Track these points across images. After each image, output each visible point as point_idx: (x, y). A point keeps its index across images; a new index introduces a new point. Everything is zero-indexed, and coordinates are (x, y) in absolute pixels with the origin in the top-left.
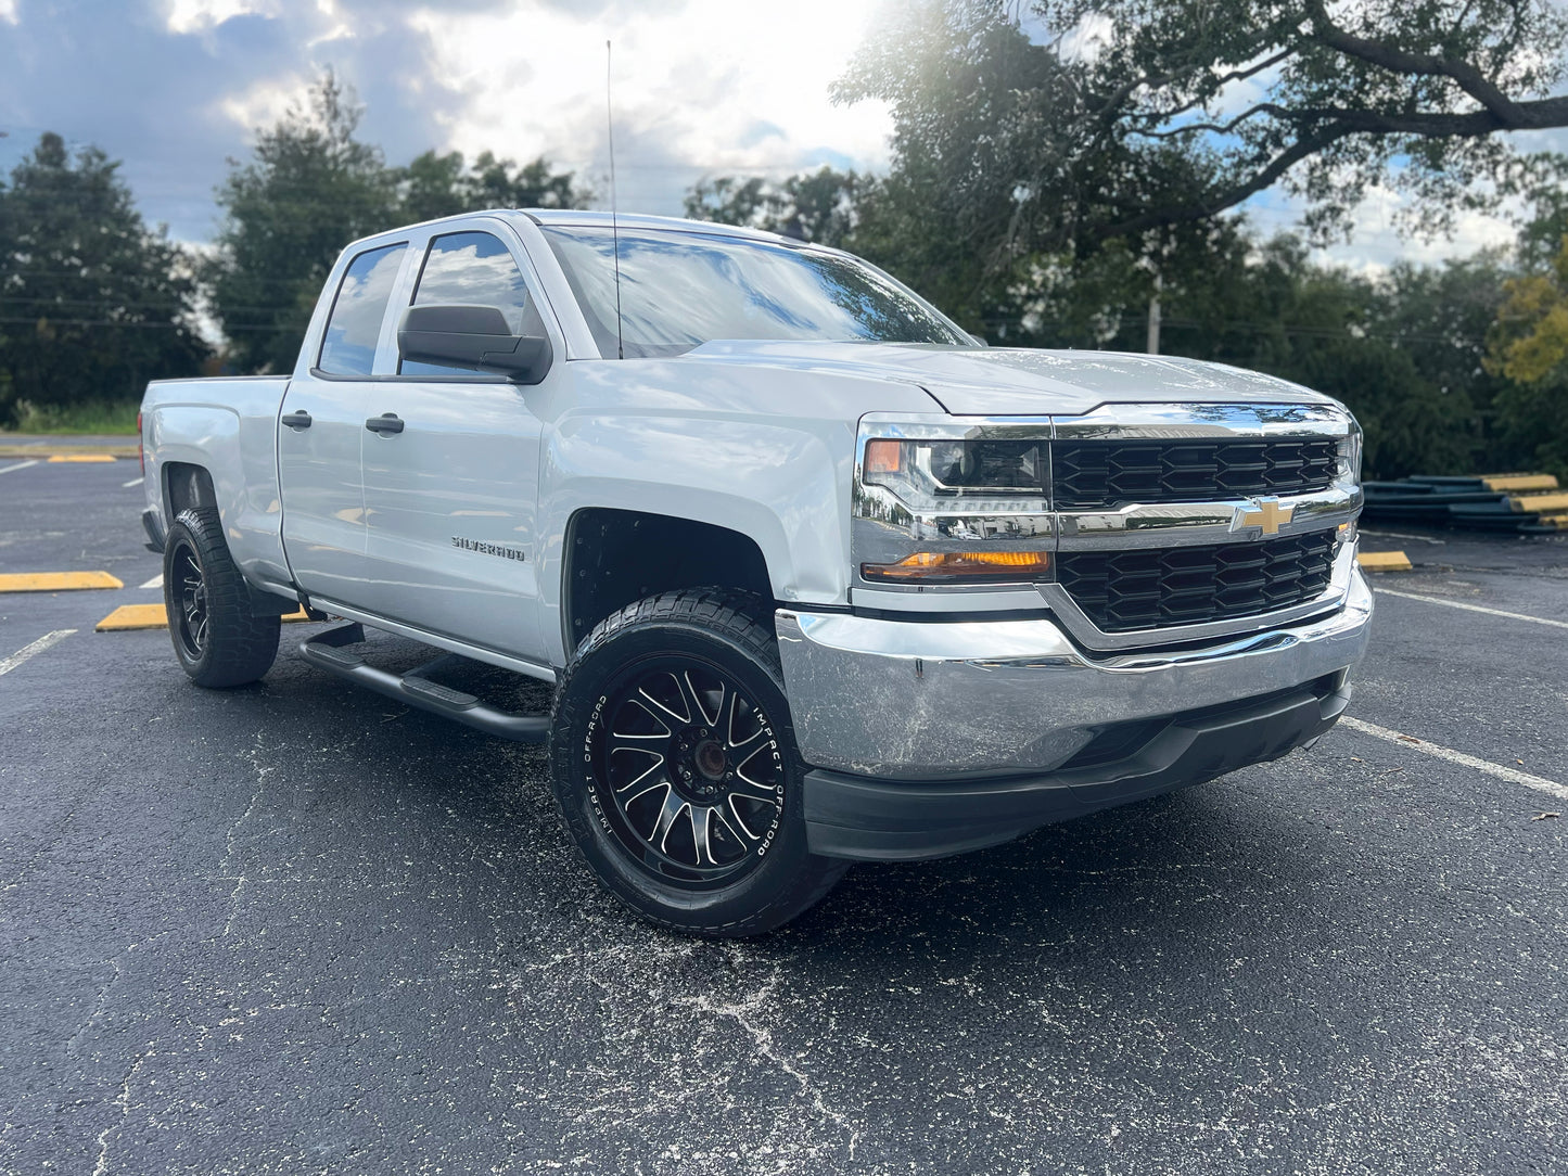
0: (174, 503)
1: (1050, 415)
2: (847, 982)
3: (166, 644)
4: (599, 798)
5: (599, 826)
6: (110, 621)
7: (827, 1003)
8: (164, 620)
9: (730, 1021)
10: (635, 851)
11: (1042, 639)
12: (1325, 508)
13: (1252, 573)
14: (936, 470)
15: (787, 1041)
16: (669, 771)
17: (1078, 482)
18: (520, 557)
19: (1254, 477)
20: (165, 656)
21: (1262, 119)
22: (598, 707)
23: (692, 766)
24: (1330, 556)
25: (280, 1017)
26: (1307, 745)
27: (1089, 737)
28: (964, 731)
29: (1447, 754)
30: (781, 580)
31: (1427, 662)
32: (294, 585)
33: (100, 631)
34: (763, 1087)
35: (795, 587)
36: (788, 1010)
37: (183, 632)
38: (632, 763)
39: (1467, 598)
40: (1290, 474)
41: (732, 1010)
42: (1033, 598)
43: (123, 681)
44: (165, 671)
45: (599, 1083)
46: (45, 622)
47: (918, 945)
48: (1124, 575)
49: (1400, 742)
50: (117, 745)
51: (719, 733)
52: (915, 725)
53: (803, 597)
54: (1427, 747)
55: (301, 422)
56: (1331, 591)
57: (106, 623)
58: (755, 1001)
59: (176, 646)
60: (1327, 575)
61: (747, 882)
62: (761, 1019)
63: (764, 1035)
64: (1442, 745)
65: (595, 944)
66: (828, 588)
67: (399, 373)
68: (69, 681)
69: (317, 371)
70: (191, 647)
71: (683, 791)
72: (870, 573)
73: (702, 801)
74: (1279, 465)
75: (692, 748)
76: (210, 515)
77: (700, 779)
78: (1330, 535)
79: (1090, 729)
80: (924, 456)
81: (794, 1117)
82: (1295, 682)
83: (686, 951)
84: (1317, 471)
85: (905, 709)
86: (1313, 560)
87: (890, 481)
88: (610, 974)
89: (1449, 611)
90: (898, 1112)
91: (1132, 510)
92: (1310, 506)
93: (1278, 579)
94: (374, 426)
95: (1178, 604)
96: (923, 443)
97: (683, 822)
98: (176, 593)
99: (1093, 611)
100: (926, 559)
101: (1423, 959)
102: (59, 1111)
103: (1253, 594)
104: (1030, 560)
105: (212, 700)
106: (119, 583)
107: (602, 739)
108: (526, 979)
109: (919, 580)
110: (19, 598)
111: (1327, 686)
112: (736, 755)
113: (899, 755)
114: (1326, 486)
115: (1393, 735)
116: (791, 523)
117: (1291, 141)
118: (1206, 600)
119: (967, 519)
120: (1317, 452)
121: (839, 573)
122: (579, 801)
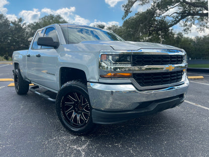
1: (131, 50)
2: (99, 144)
4: (63, 113)
5: (63, 117)
7: (95, 148)
9: (79, 151)
10: (69, 122)
11: (131, 88)
12: (181, 67)
13: (168, 77)
14: (112, 59)
16: (74, 109)
17: (137, 62)
19: (168, 61)
21: (175, 14)
22: (63, 98)
23: (77, 108)
24: (182, 75)
27: (138, 104)
28: (119, 102)
29: (203, 107)
30: (88, 78)
33: (8, 86)
35: (90, 79)
36: (89, 149)
38: (68, 107)
39: (207, 83)
40: (174, 61)
41: (80, 148)
42: (129, 81)
46: (2, 85)
48: (145, 77)
51: (81, 103)
52: (110, 101)
54: (199, 106)
55: (29, 56)
56: (182, 81)
58: (84, 147)
60: (181, 78)
61: (84, 127)
62: (83, 150)
63: (84, 153)
64: (202, 105)
65: (61, 136)
66: (96, 79)
67: (41, 48)
69: (32, 48)
70: (17, 89)
71: (76, 112)
72: (102, 77)
73: (79, 113)
74: (172, 60)
75: (77, 105)
77: (79, 110)
78: (182, 71)
80: (110, 57)
83: (75, 138)
84: (179, 61)
85: (108, 99)
86: (179, 75)
87: (105, 62)
88: (62, 142)
89: (203, 85)
91: (146, 66)
92: (179, 67)
93: (172, 78)
94: (37, 56)
95: (155, 82)
99: (140, 83)
101: (197, 142)
103: (168, 81)
104: (129, 74)
107: (63, 103)
108: (48, 142)
109: (111, 78)
111: (181, 96)
112: (84, 106)
113: (107, 107)
114: (181, 63)
115: (194, 104)
116: (90, 69)
117: (180, 18)
118: (160, 82)
119: (119, 68)
120: (179, 58)
121: (97, 77)
122: (60, 113)
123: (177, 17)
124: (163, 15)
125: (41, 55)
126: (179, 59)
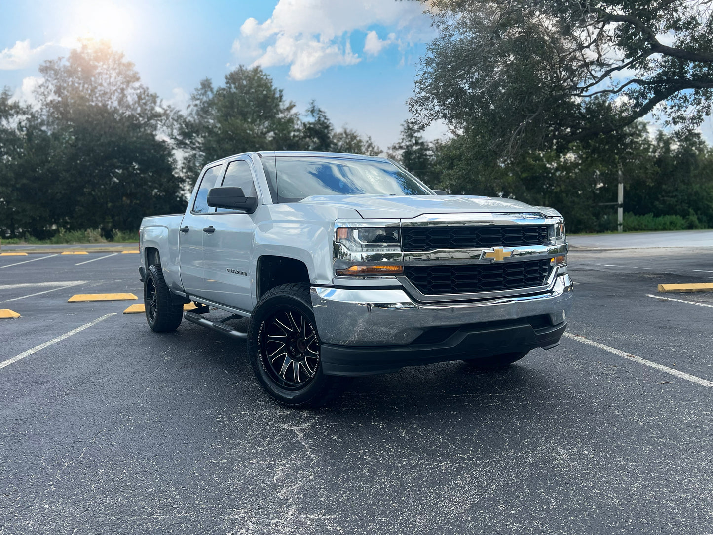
0: (149, 263)
1: (400, 218)
2: (339, 422)
3: (144, 318)
4: (262, 358)
5: (262, 368)
6: (128, 310)
7: (328, 428)
8: (144, 310)
9: (291, 431)
10: (276, 379)
11: (399, 297)
13: (497, 276)
14: (361, 238)
15: (307, 436)
16: (286, 349)
17: (414, 241)
18: (245, 274)
20: (144, 323)
21: (635, 86)
22: (262, 325)
23: (295, 348)
25: (146, 424)
26: (546, 348)
27: (422, 332)
29: (644, 362)
30: (312, 276)
32: (184, 291)
33: (125, 314)
34: (291, 447)
35: (317, 279)
36: (313, 429)
37: (149, 313)
38: (274, 346)
40: (514, 239)
41: (294, 428)
42: (395, 281)
43: (127, 330)
44: (144, 327)
45: (240, 444)
46: (106, 311)
48: (435, 275)
49: (626, 357)
50: (120, 349)
51: (302, 334)
52: (358, 329)
53: (319, 282)
55: (185, 230)
57: (127, 311)
58: (303, 427)
59: (147, 317)
61: (308, 387)
62: (303, 431)
63: (301, 435)
64: (645, 358)
65: (258, 409)
66: (327, 279)
67: (215, 211)
68: (110, 330)
69: (193, 211)
70: (152, 318)
71: (292, 356)
72: (338, 273)
73: (297, 360)
74: (510, 235)
75: (295, 341)
76: (159, 267)
77: (297, 352)
78: (545, 263)
79: (421, 329)
80: (355, 233)
81: (298, 455)
82: (515, 317)
83: (287, 412)
84: (531, 238)
86: (535, 272)
87: (344, 242)
88: (260, 418)
90: (333, 456)
91: (435, 252)
93: (511, 278)
94: (206, 231)
95: (459, 286)
96: (354, 228)
97: (290, 368)
98: (148, 297)
99: (422, 287)
100: (356, 268)
102: (74, 443)
103: (497, 283)
104: (395, 268)
105: (157, 336)
106: (136, 298)
107: (264, 337)
108: (229, 418)
109: (354, 275)
110: (100, 303)
112: (307, 342)
113: (354, 337)
114: (539, 244)
116: (315, 258)
118: (472, 285)
121: (330, 274)
122: (256, 359)
125: (216, 228)
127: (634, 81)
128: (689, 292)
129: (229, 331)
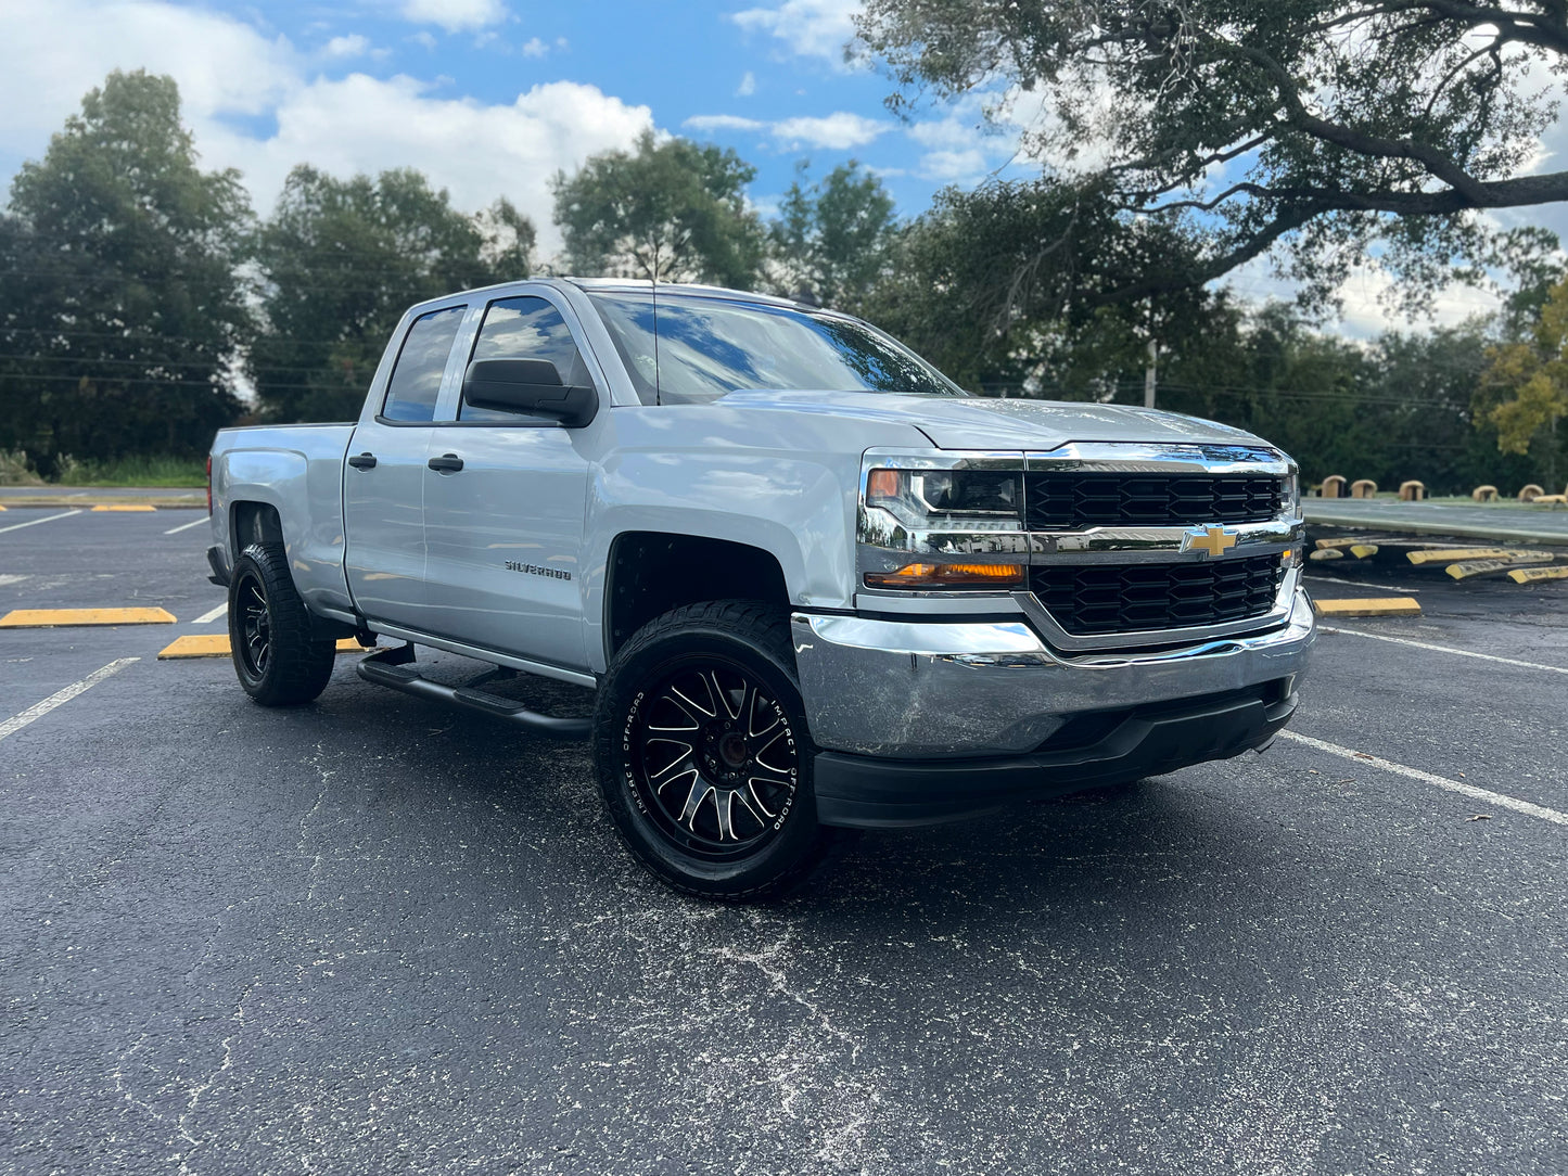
0: (241, 539)
1: (1024, 451)
2: (851, 938)
3: (230, 672)
4: (636, 782)
5: (635, 806)
6: (172, 650)
7: (833, 953)
8: (227, 648)
9: (749, 966)
10: (671, 832)
11: (1022, 641)
12: (1274, 537)
13: (1203, 590)
14: (927, 496)
15: (797, 980)
16: (697, 758)
17: (1047, 507)
18: (567, 577)
19: (1203, 507)
20: (227, 677)
22: (636, 702)
23: (717, 755)
24: (1277, 578)
25: (364, 959)
27: (1060, 723)
28: (952, 719)
29: (1398, 769)
30: (796, 588)
31: (1389, 693)
32: (353, 610)
33: (161, 658)
34: (779, 1014)
35: (809, 594)
36: (800, 958)
37: (243, 654)
38: (665, 753)
39: (1434, 639)
40: (1236, 506)
41: (752, 958)
42: (1010, 604)
43: (188, 700)
44: (226, 693)
45: (640, 1008)
46: (113, 651)
47: (913, 912)
48: (1087, 586)
49: (1355, 759)
50: (192, 752)
51: (741, 725)
52: (910, 715)
53: (815, 602)
54: (1378, 762)
55: (366, 463)
56: (1276, 611)
57: (165, 652)
58: (771, 951)
59: (238, 669)
60: (1273, 594)
61: (765, 854)
62: (777, 964)
63: (779, 977)
64: (1393, 761)
65: (631, 908)
66: (840, 596)
67: (458, 419)
68: (140, 700)
69: (381, 418)
70: (252, 669)
71: (708, 777)
72: (871, 580)
73: (724, 786)
74: (1225, 498)
75: (717, 739)
76: (276, 548)
77: (723, 767)
78: (1275, 560)
79: (1062, 716)
80: (918, 486)
81: (806, 1034)
83: (711, 914)
84: (1261, 504)
85: (902, 704)
86: (1259, 582)
87: (888, 505)
88: (646, 931)
90: (893, 1032)
91: (1094, 533)
92: (1264, 535)
93: (1225, 596)
94: (436, 465)
95: (1135, 613)
96: (918, 472)
97: (707, 809)
98: (240, 621)
99: (1062, 617)
100: (919, 570)
102: (186, 1025)
103: (1204, 608)
104: (1007, 572)
105: (273, 719)
106: (173, 619)
107: (639, 731)
108: (573, 934)
109: (913, 587)
110: (81, 630)
111: (1274, 691)
112: (755, 745)
113: (899, 738)
114: (1270, 519)
115: (1350, 753)
116: (807, 541)
117: (1270, 219)
118: (1160, 611)
119: (954, 538)
120: (1261, 488)
121: (844, 582)
122: (618, 785)
123: (1255, 216)
124: (1164, 200)
126: (1256, 496)
127: (1244, 187)
128: (1365, 616)
129: (512, 711)
